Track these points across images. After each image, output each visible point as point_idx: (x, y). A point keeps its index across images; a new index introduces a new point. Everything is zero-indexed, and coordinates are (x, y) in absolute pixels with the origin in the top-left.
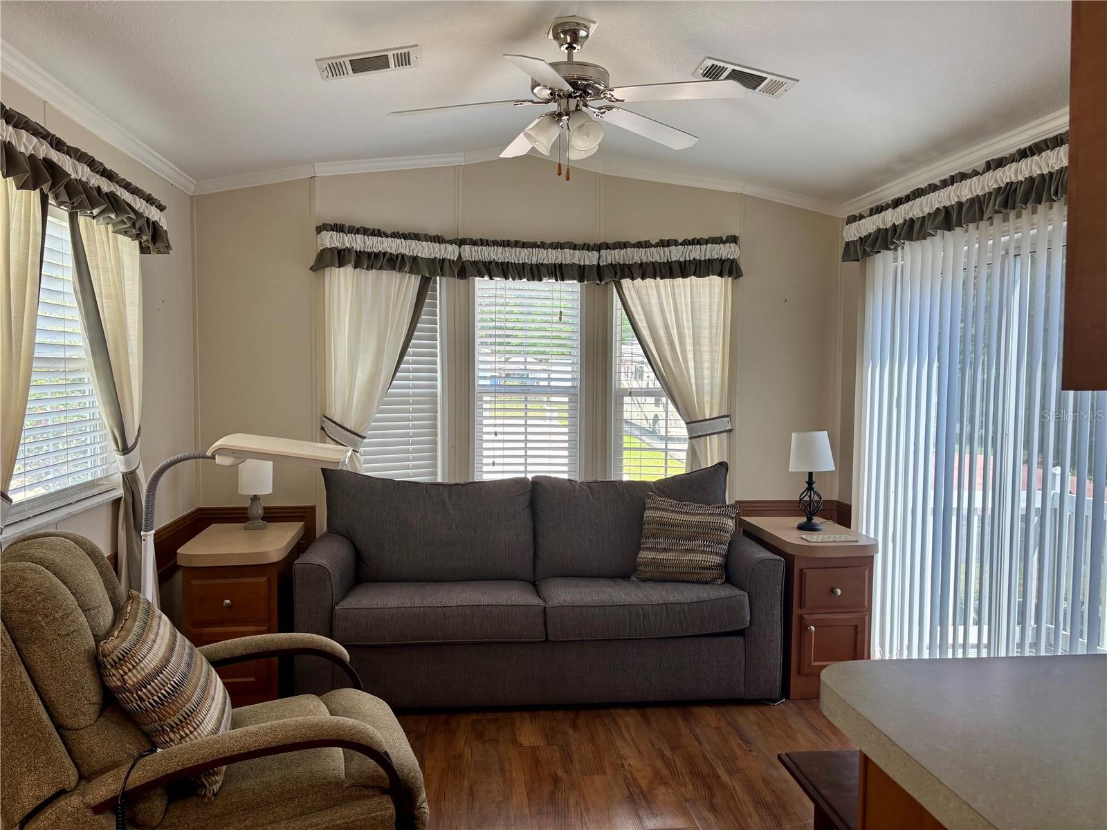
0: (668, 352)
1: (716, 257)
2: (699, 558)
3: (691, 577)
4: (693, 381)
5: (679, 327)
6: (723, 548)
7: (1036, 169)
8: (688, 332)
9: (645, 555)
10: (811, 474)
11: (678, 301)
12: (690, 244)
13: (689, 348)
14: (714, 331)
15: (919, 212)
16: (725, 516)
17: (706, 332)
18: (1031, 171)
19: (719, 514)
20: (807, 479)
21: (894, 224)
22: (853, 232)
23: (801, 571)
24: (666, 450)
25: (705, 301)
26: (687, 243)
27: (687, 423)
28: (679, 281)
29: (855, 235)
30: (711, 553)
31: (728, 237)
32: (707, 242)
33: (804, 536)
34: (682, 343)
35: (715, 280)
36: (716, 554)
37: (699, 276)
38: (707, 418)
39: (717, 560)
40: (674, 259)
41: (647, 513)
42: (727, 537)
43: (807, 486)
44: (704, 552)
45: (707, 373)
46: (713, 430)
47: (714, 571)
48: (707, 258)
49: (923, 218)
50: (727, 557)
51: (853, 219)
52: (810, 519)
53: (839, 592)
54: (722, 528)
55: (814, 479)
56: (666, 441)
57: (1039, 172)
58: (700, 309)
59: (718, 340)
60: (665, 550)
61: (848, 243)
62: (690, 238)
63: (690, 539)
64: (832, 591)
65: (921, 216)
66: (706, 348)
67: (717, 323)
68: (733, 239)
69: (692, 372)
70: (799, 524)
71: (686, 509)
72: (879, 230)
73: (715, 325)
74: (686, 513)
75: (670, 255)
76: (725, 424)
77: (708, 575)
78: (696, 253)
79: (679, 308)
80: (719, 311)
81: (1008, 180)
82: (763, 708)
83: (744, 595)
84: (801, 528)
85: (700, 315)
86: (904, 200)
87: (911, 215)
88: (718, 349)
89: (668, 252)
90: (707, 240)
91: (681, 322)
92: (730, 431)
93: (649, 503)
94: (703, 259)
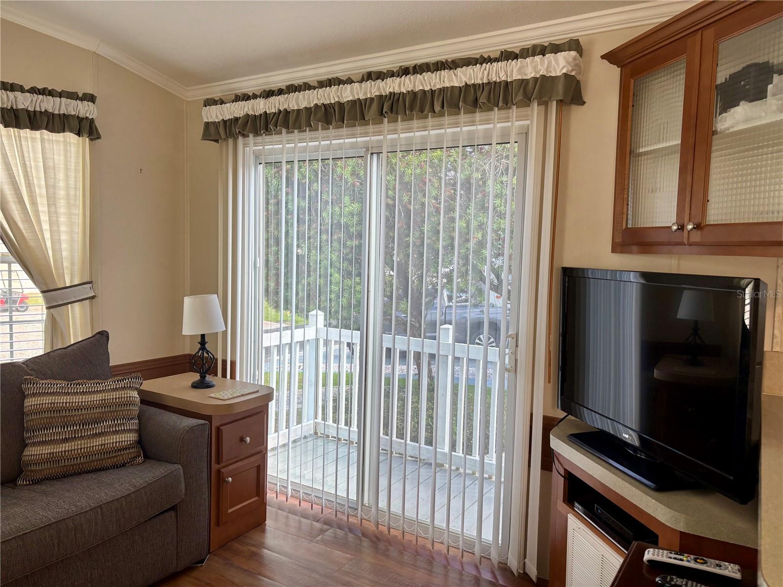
0: (16, 212)
1: (73, 113)
2: (113, 440)
3: (105, 463)
4: (49, 244)
5: (29, 185)
6: (134, 424)
7: (420, 85)
8: (41, 191)
9: (32, 452)
10: (203, 336)
11: (26, 155)
12: (40, 94)
13: (43, 208)
14: (72, 192)
15: (295, 104)
16: (131, 388)
17: (62, 193)
18: (415, 85)
19: (124, 388)
20: (199, 340)
21: (266, 112)
22: (215, 114)
23: (218, 429)
24: (11, 322)
25: (59, 159)
26: (33, 91)
27: (43, 292)
28: (26, 133)
29: (217, 116)
30: (124, 431)
31: (84, 94)
32: (61, 95)
33: (213, 395)
34: (34, 203)
35: (71, 137)
36: (130, 431)
37: (52, 130)
38: (68, 285)
39: (132, 437)
40: (21, 106)
41: (29, 402)
42: (135, 410)
43: (199, 346)
44: (116, 432)
45: (64, 237)
46: (75, 297)
47: (131, 451)
48: (62, 112)
49: (298, 110)
50: (140, 431)
51: (210, 102)
52: (203, 377)
53: (248, 439)
54: (129, 403)
55: (206, 340)
56: (11, 313)
57: (421, 88)
58: (54, 166)
59: (78, 203)
60: (66, 440)
61: (207, 124)
62: (40, 87)
63: (96, 421)
64: (242, 440)
65: (296, 108)
66: (62, 210)
67: (76, 185)
68: (90, 98)
69: (47, 235)
70: (193, 383)
71: (81, 388)
72: (247, 115)
73: (73, 186)
74: (84, 393)
75: (16, 102)
76: (87, 291)
77: (126, 456)
78: (49, 104)
79: (27, 163)
80: (76, 170)
81: (391, 90)
82: (195, 574)
83: (179, 468)
84: (195, 386)
85: (55, 173)
86: (276, 92)
87: (286, 106)
88: (77, 212)
89: (13, 96)
90: (60, 93)
91: (31, 178)
92: (93, 297)
93: (29, 388)
94: (56, 112)
